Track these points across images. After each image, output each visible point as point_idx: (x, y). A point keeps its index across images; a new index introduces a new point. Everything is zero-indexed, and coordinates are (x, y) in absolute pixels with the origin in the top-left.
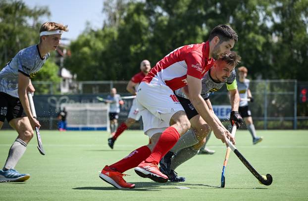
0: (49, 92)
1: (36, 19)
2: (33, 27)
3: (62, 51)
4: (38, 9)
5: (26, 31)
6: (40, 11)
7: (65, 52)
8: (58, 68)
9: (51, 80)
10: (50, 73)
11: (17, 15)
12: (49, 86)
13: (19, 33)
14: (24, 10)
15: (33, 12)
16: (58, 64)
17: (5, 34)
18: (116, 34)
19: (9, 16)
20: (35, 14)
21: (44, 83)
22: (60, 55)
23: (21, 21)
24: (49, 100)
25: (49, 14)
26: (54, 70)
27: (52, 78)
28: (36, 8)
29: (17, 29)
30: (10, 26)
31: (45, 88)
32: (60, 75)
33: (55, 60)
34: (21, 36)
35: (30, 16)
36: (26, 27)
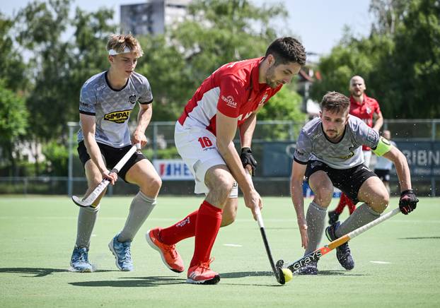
0: (288, 137)
1: (266, 22)
2: (261, 34)
3: (308, 73)
4: (268, 7)
5: (251, 42)
6: (271, 9)
7: (311, 73)
8: (300, 98)
9: (291, 119)
10: (289, 107)
11: (236, 17)
12: (287, 128)
13: (239, 44)
14: (247, 8)
15: (261, 12)
16: (301, 92)
17: (218, 47)
18: (392, 44)
19: (224, 18)
20: (264, 15)
21: (280, 123)
22: (304, 80)
23: (241, 26)
24: (288, 150)
25: (286, 14)
26: (295, 102)
27: (292, 114)
28: (264, 4)
29: (236, 38)
30: (226, 34)
31: (281, 131)
32: (304, 111)
33: (296, 86)
34: (243, 49)
35: (256, 19)
36: (250, 35)
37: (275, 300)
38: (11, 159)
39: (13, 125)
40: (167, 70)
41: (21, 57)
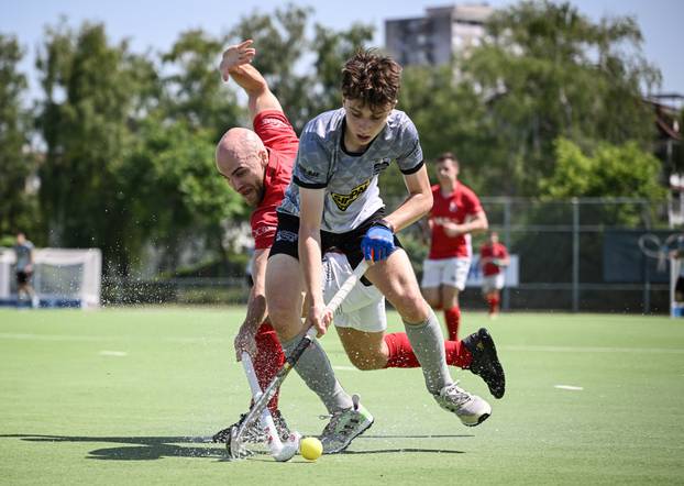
0: (642, 223)
1: (604, 48)
2: (599, 66)
3: (671, 126)
4: (609, 25)
5: (583, 77)
6: (614, 28)
7: (676, 126)
8: (659, 164)
9: (643, 195)
10: (638, 174)
11: (561, 40)
12: (638, 209)
13: (568, 80)
14: (576, 24)
15: (599, 31)
16: (661, 155)
17: (533, 85)
19: (540, 41)
20: (601, 37)
21: (629, 202)
22: (664, 136)
23: (569, 53)
24: (641, 242)
25: (638, 35)
26: (651, 169)
27: (647, 188)
28: (604, 21)
29: (561, 71)
30: (545, 66)
31: (629, 213)
32: (667, 184)
33: (652, 146)
34: (572, 88)
35: (590, 43)
36: (583, 67)
37: (645, 473)
38: (222, 251)
39: (221, 199)
40: (455, 119)
41: (235, 98)
